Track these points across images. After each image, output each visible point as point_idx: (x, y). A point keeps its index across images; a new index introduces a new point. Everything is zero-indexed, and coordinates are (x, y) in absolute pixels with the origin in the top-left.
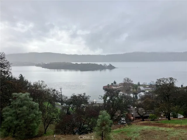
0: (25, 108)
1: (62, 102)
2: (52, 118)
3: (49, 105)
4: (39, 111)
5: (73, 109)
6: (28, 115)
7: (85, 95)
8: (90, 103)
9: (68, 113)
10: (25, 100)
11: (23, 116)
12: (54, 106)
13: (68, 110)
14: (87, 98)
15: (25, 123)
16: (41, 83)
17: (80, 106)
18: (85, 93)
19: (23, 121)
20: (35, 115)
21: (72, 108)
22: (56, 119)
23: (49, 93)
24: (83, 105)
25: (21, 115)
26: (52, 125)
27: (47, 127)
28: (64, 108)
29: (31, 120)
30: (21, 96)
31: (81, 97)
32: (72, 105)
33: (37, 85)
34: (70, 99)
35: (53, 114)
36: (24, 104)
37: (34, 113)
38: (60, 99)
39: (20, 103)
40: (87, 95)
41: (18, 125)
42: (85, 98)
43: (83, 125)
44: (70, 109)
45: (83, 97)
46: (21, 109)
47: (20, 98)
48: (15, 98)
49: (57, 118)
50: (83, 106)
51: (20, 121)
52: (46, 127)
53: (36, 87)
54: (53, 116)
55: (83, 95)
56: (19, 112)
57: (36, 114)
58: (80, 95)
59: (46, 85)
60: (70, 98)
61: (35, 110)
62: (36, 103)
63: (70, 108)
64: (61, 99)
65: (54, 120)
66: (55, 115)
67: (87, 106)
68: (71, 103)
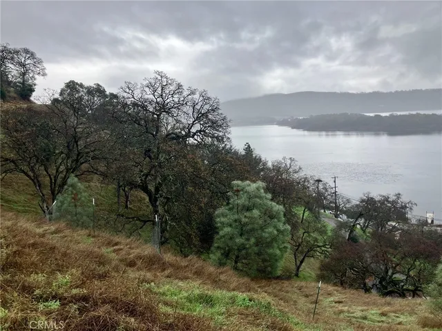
0: (256, 212)
1: (337, 210)
2: (313, 245)
3: (307, 213)
4: (284, 223)
5: (364, 232)
6: (262, 229)
7: (398, 198)
8: (414, 221)
9: (353, 239)
10: (256, 197)
11: (253, 230)
12: (317, 217)
13: (351, 232)
14: (406, 207)
15: (257, 244)
16: (288, 162)
17: (383, 226)
18: (399, 194)
19: (253, 240)
20: (276, 232)
21: (362, 228)
22: (323, 249)
23: (305, 188)
24: (394, 224)
25: (249, 227)
26: (312, 259)
27: (302, 262)
28: (341, 226)
29: (268, 240)
30: (248, 188)
31: (389, 202)
32: (362, 221)
33: (280, 168)
34: (357, 205)
35: (314, 235)
36: (254, 206)
37: (275, 227)
38: (331, 202)
39: (247, 203)
40: (404, 199)
41: (242, 247)
42: (398, 206)
43: (393, 274)
44: (357, 231)
45: (394, 202)
46: (248, 214)
47: (246, 192)
48: (238, 191)
49: (324, 246)
50: (394, 227)
51: (248, 240)
52: (298, 263)
53: (278, 171)
54: (316, 240)
55: (392, 198)
56: (244, 220)
57: (277, 230)
58: (386, 199)
59: (300, 169)
60: (358, 203)
61: (276, 220)
62: (278, 206)
63: (358, 226)
64: (336, 203)
65: (318, 249)
66: (319, 238)
67: (406, 228)
68: (361, 215)
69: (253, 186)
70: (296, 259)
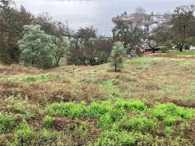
0: (39, 40)
1: (69, 36)
2: (63, 52)
3: (57, 38)
4: (52, 44)
5: (81, 43)
6: (43, 47)
7: (92, 28)
8: (98, 37)
9: (77, 47)
10: (37, 32)
11: (39, 48)
12: (62, 40)
13: (76, 44)
14: (95, 31)
16: (45, 15)
17: (88, 40)
18: (92, 26)
19: (40, 53)
21: (80, 42)
22: (67, 53)
23: (54, 27)
24: (91, 39)
25: (37, 47)
26: (63, 58)
27: (59, 60)
28: (72, 42)
29: (47, 52)
30: (32, 29)
31: (89, 30)
32: (80, 39)
33: (41, 18)
34: (77, 33)
35: (63, 47)
36: (37, 37)
37: (48, 46)
39: (33, 36)
40: (94, 28)
41: (36, 56)
42: (92, 31)
43: (94, 58)
44: (78, 44)
45: (91, 30)
46: (35, 41)
47: (32, 30)
48: (27, 30)
49: (67, 51)
50: (92, 40)
51: (37, 53)
52: (57, 60)
54: (63, 50)
55: (90, 28)
56: (34, 44)
57: (50, 47)
58: (88, 29)
59: (51, 18)
60: (77, 31)
61: (48, 42)
62: (48, 36)
64: (68, 33)
65: (65, 53)
66: (65, 48)
67: (96, 40)
68: (79, 37)
69: (35, 28)
70: (56, 59)
